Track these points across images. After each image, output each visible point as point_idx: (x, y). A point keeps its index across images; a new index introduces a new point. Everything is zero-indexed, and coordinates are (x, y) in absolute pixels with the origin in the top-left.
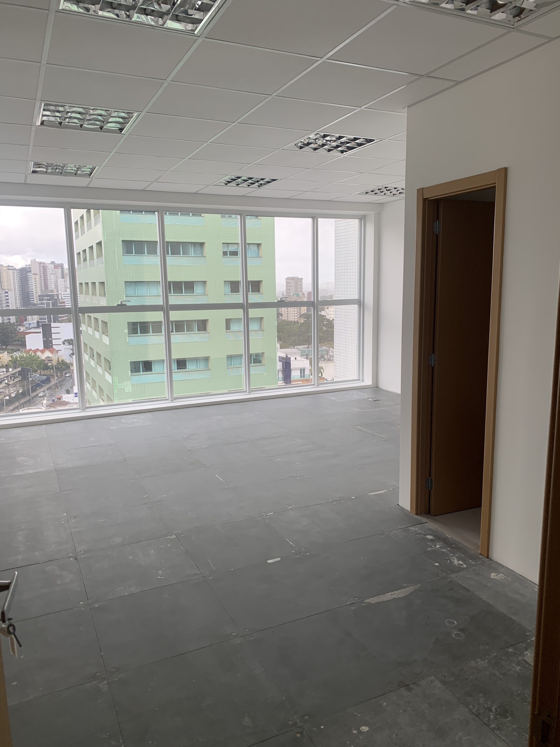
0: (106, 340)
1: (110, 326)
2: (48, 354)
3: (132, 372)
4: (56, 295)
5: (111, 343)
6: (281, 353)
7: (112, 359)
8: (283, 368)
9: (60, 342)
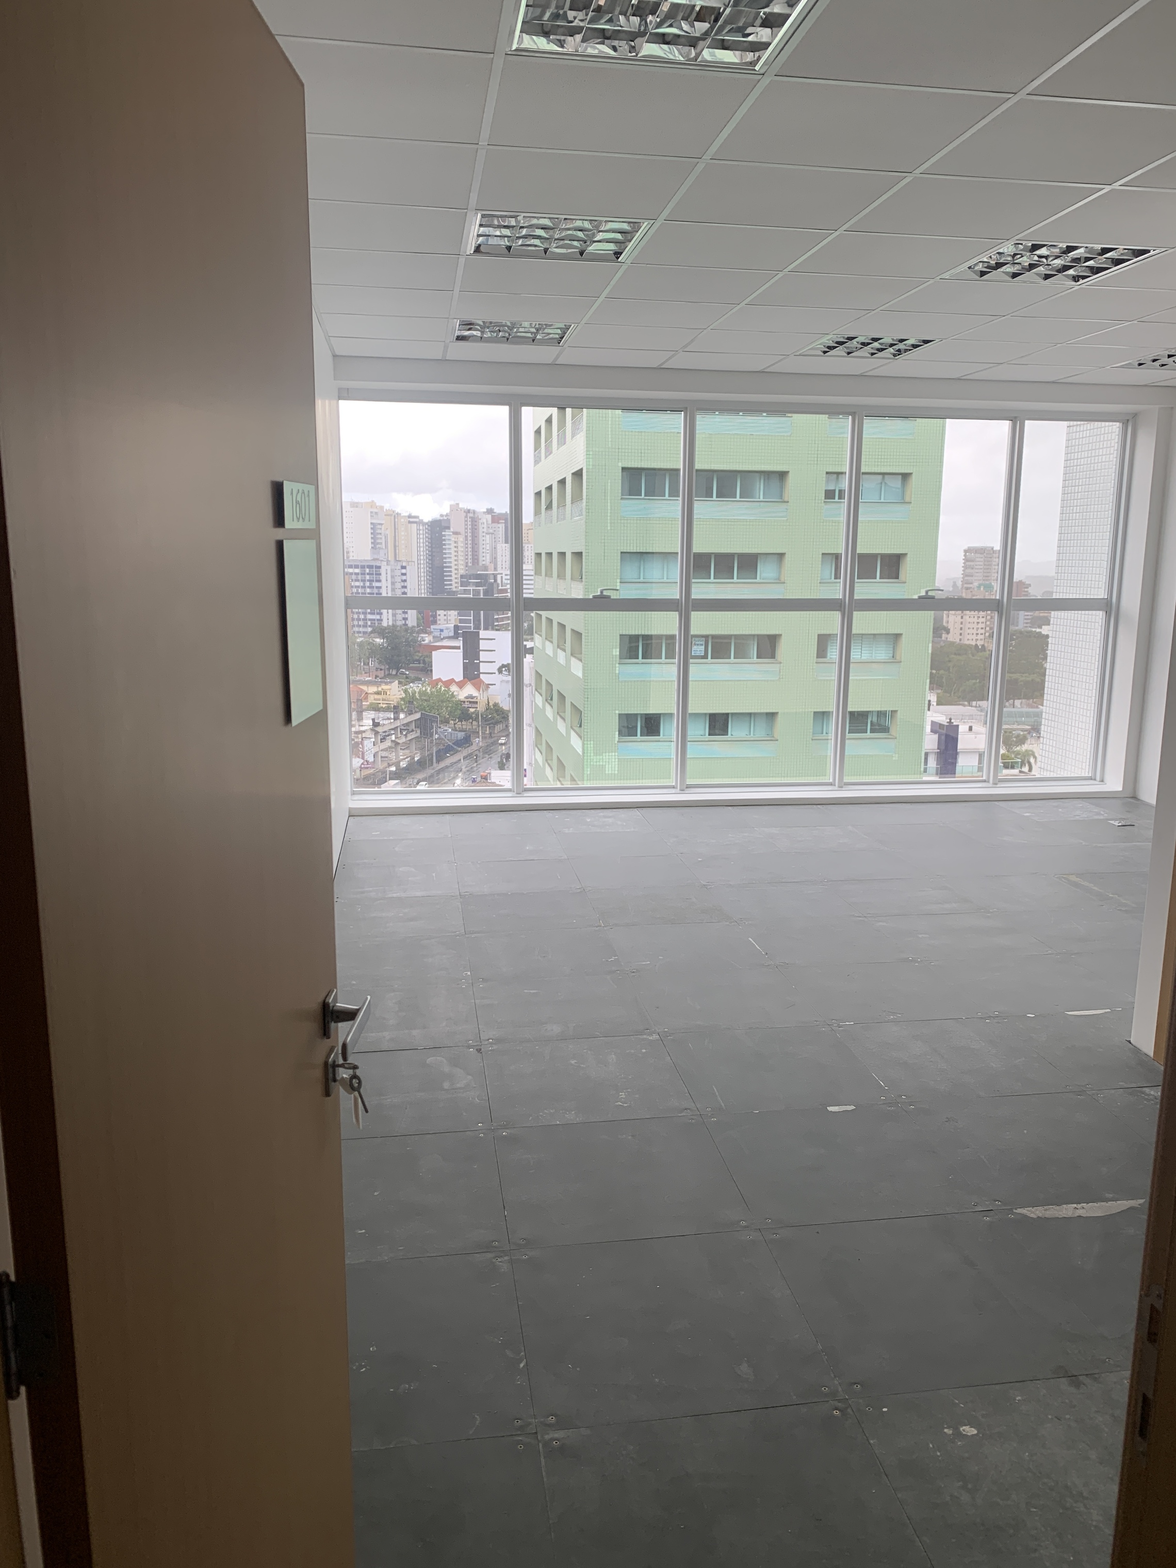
0: (577, 668)
1: (587, 641)
2: (469, 690)
3: (620, 734)
4: (492, 577)
5: (586, 675)
6: (939, 715)
7: (586, 706)
8: (938, 749)
9: (494, 668)
